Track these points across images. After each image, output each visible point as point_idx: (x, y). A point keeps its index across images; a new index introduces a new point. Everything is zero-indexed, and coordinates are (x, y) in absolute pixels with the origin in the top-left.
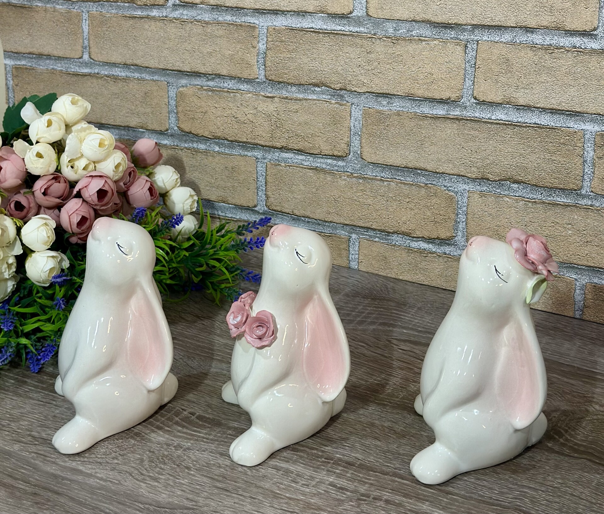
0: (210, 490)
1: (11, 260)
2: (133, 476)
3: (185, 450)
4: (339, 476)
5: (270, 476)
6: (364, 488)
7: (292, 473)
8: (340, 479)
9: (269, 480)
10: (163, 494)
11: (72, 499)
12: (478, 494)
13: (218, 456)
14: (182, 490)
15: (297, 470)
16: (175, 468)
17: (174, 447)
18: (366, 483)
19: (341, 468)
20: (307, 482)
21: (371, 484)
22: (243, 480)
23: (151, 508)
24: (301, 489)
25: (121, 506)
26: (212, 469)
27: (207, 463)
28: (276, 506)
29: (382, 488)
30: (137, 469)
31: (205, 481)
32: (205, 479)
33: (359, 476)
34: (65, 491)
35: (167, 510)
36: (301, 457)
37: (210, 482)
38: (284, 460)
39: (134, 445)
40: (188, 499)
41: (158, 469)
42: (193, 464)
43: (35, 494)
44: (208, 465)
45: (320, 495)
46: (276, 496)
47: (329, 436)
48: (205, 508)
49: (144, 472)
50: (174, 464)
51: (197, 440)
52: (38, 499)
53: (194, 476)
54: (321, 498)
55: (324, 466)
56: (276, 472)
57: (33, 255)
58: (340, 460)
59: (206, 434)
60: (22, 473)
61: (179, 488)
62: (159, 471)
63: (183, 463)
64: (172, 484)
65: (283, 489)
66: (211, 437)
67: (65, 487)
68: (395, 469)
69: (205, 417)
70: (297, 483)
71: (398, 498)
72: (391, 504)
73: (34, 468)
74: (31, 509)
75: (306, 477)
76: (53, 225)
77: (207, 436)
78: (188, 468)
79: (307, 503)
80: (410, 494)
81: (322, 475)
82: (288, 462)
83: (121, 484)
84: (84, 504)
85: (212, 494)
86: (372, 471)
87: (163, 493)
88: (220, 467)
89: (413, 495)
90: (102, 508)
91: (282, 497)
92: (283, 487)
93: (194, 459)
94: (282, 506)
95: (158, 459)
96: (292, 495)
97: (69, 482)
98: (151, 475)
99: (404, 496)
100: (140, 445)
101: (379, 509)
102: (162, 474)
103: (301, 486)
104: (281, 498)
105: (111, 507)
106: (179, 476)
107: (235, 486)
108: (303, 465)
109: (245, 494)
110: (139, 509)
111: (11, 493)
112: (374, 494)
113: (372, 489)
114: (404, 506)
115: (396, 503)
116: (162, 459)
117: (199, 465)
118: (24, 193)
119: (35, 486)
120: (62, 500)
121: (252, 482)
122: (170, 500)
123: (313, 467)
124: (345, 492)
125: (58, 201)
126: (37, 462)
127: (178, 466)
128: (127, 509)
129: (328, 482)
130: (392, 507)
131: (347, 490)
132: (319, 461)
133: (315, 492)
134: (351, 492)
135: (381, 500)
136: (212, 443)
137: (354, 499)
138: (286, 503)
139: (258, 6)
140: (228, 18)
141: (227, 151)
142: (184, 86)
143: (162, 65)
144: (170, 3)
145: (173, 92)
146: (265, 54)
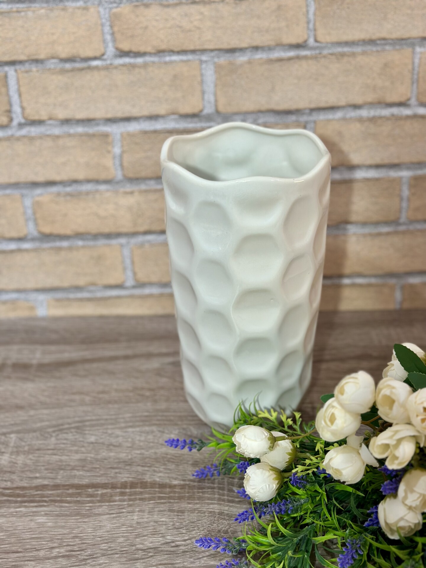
139: (109, 116)
140: (80, 129)
141: (91, 243)
142: (39, 195)
143: (13, 180)
144: (15, 123)
145: (28, 202)
146: (121, 156)
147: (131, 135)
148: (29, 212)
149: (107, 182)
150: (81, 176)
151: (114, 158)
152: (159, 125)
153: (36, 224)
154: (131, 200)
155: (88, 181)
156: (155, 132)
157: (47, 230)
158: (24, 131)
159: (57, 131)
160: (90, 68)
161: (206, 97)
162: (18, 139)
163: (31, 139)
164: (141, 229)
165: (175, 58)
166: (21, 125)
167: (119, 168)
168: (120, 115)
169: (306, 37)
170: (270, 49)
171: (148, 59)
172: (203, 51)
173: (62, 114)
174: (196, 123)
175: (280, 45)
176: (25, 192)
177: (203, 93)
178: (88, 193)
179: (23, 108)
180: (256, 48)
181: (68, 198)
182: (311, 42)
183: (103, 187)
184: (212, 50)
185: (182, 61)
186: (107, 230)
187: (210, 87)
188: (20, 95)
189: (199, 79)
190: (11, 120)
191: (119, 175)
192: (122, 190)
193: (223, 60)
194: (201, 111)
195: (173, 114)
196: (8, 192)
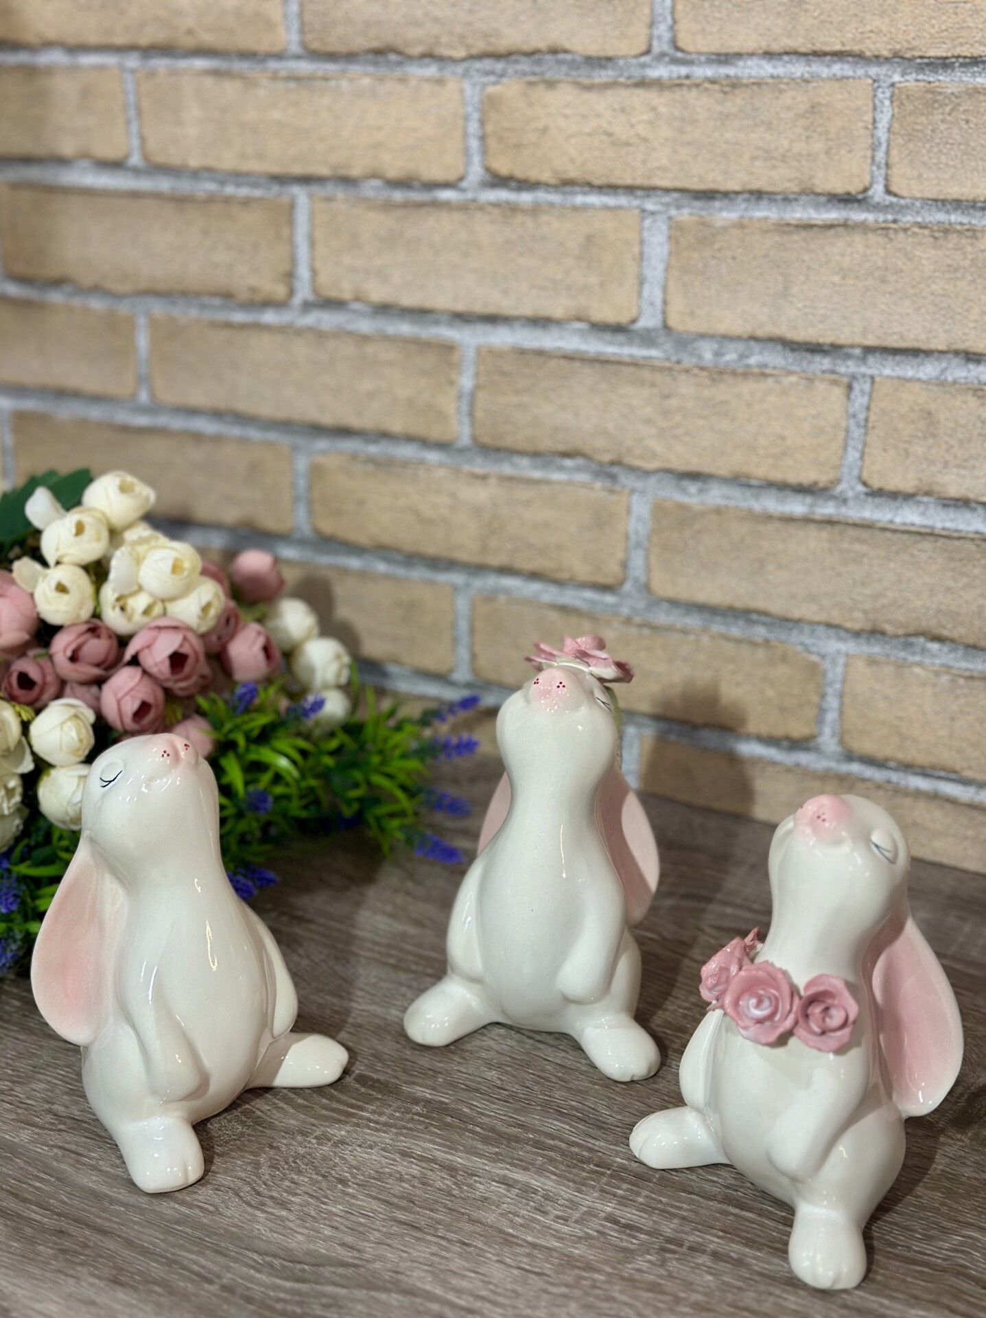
0: (384, 1226)
1: (14, 783)
2: (241, 1198)
3: (335, 1145)
4: (623, 1202)
5: (494, 1198)
6: (672, 1226)
7: (535, 1192)
8: (625, 1209)
9: (493, 1207)
10: (298, 1236)
11: (129, 1243)
12: (886, 1240)
13: (397, 1157)
14: (333, 1227)
15: (546, 1187)
16: (317, 1182)
17: (316, 1138)
18: (674, 1215)
19: (625, 1186)
20: (564, 1211)
21: (684, 1218)
22: (445, 1206)
23: (276, 1262)
24: (553, 1227)
25: (220, 1259)
26: (387, 1183)
27: (377, 1172)
28: (508, 1261)
29: (705, 1226)
30: (249, 1184)
31: (375, 1207)
32: (375, 1205)
33: (661, 1202)
34: (116, 1226)
35: (306, 1267)
36: (551, 1161)
37: (385, 1210)
38: (518, 1165)
39: (242, 1134)
40: (343, 1245)
41: (287, 1183)
42: (351, 1173)
43: (61, 1232)
44: (380, 1176)
45: (589, 1241)
46: (508, 1241)
47: (600, 1118)
48: (378, 1265)
49: (262, 1189)
50: (317, 1174)
51: (358, 1125)
52: (67, 1244)
53: (353, 1197)
54: (591, 1246)
55: (594, 1181)
56: (504, 1189)
57: (53, 772)
58: (624, 1168)
59: (374, 1112)
60: (37, 1188)
61: (327, 1222)
62: (288, 1187)
63: (333, 1172)
64: (313, 1213)
65: (521, 1225)
66: (383, 1119)
67: (116, 1220)
68: (726, 1187)
69: (371, 1079)
70: (545, 1213)
71: (736, 1249)
72: (725, 1262)
73: (58, 1179)
74: (53, 1262)
75: (561, 1202)
76: (91, 717)
77: (375, 1117)
78: (342, 1181)
79: (566, 1255)
80: (758, 1239)
81: (589, 1200)
82: (526, 1169)
83: (220, 1214)
84: (151, 1253)
85: (389, 1235)
86: (684, 1191)
87: (298, 1233)
88: (401, 1179)
89: (762, 1241)
90: (185, 1262)
91: (519, 1242)
92: (520, 1220)
93: (354, 1163)
94: (520, 1262)
95: (287, 1163)
96: (538, 1238)
97: (122, 1209)
98: (275, 1194)
99: (746, 1245)
100: (252, 1136)
101: (702, 1270)
102: (296, 1194)
103: (554, 1221)
104: (517, 1244)
105: (202, 1261)
106: (326, 1197)
107: (432, 1219)
108: (554, 1177)
109: (450, 1235)
110: (254, 1264)
111: (16, 1229)
112: (691, 1239)
113: (687, 1229)
114: (748, 1265)
115: (732, 1258)
116: (295, 1163)
117: (363, 1175)
118: (35, 657)
119: (59, 1215)
120: (110, 1244)
121: (463, 1210)
122: (312, 1247)
123: (574, 1182)
124: (636, 1234)
125: (97, 672)
126: (63, 1166)
127: (324, 1176)
128: (232, 1264)
129: (603, 1215)
130: (725, 1267)
131: (639, 1230)
132: (583, 1169)
133: (581, 1234)
134: (648, 1233)
135: (704, 1252)
136: (385, 1132)
137: (654, 1249)
138: (528, 1255)
139: (460, 307)
140: (405, 328)
141: (400, 572)
142: (324, 452)
143: (282, 414)
144: (297, 300)
145: (302, 464)
146: (473, 396)
147: (495, 354)
148: (302, 483)
149: (442, 446)
150: (396, 427)
151: (460, 397)
152: (549, 340)
153: (311, 512)
154: (481, 494)
155: (410, 439)
156: (540, 353)
157: (328, 527)
158: (310, 319)
159: (365, 326)
160: (436, 205)
161: (646, 292)
162: (300, 332)
163: (319, 335)
164: (495, 561)
165: (594, 199)
166: (307, 306)
167: (466, 421)
168: (479, 308)
169: (867, 180)
170: (787, 200)
171: (542, 196)
172: (650, 190)
173: (378, 293)
174: (621, 345)
175: (808, 194)
176: (300, 441)
177: (641, 281)
178: (405, 464)
179: (314, 272)
180: (758, 195)
181: (370, 467)
182: (878, 192)
183: (433, 456)
184: (667, 191)
185: (606, 208)
186: (431, 550)
187: (655, 271)
188: (312, 244)
189: (636, 249)
190: (291, 292)
191: (464, 435)
192: (467, 468)
193: (686, 214)
194: (634, 321)
195: (579, 319)
196: (272, 436)
